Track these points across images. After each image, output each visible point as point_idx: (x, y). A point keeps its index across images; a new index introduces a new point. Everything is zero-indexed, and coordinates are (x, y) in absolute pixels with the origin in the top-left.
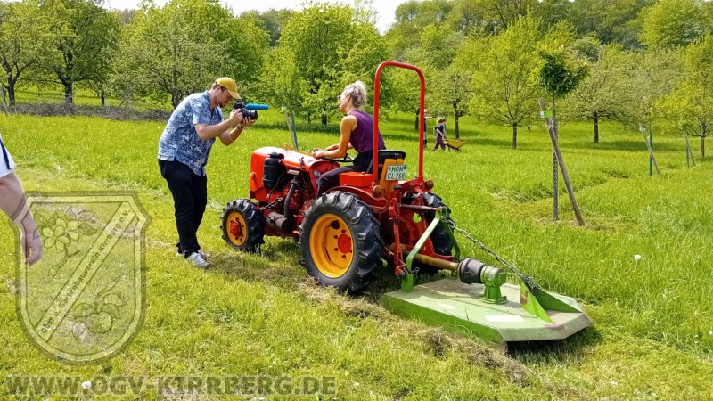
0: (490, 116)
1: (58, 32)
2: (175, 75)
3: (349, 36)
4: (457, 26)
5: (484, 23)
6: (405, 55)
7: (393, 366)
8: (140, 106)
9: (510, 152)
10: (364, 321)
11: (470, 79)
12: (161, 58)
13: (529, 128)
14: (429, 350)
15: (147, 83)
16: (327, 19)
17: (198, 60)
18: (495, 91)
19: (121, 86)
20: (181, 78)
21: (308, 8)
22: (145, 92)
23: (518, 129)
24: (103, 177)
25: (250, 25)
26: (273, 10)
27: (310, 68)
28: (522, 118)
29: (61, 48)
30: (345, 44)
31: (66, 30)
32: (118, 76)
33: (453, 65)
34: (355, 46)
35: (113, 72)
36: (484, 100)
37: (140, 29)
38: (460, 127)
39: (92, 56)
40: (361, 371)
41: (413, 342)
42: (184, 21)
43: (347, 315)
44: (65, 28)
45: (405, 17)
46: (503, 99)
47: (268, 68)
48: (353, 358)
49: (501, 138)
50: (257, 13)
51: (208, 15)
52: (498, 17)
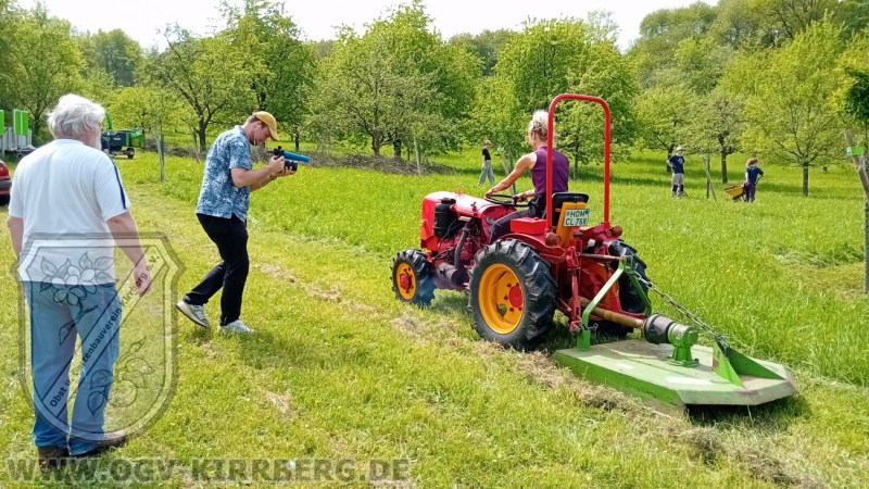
0: (770, 153)
1: (252, 69)
2: (375, 114)
3: (582, 57)
4: (724, 39)
5: (761, 33)
6: (654, 78)
7: (650, 474)
8: (338, 150)
9: (800, 200)
10: (609, 414)
11: (743, 106)
12: (360, 95)
13: (825, 169)
14: (697, 456)
15: (346, 124)
16: (554, 38)
17: (401, 95)
18: (777, 121)
19: (317, 128)
20: (383, 117)
21: (531, 27)
22: (343, 135)
23: (810, 169)
24: (300, 232)
25: (462, 51)
26: (488, 32)
27: (532, 99)
28: (816, 155)
29: (254, 87)
30: (576, 67)
31: (260, 67)
32: (314, 117)
33: (718, 88)
34: (590, 70)
35: (310, 113)
36: (762, 133)
37: (339, 63)
38: (729, 169)
39: (287, 94)
40: (607, 476)
41: (674, 445)
42: (387, 51)
43: (587, 405)
44: (259, 65)
45: (654, 30)
46: (789, 131)
47: (481, 102)
48: (596, 460)
49: (786, 182)
50: (469, 36)
51: (413, 43)
52: (780, 24)
